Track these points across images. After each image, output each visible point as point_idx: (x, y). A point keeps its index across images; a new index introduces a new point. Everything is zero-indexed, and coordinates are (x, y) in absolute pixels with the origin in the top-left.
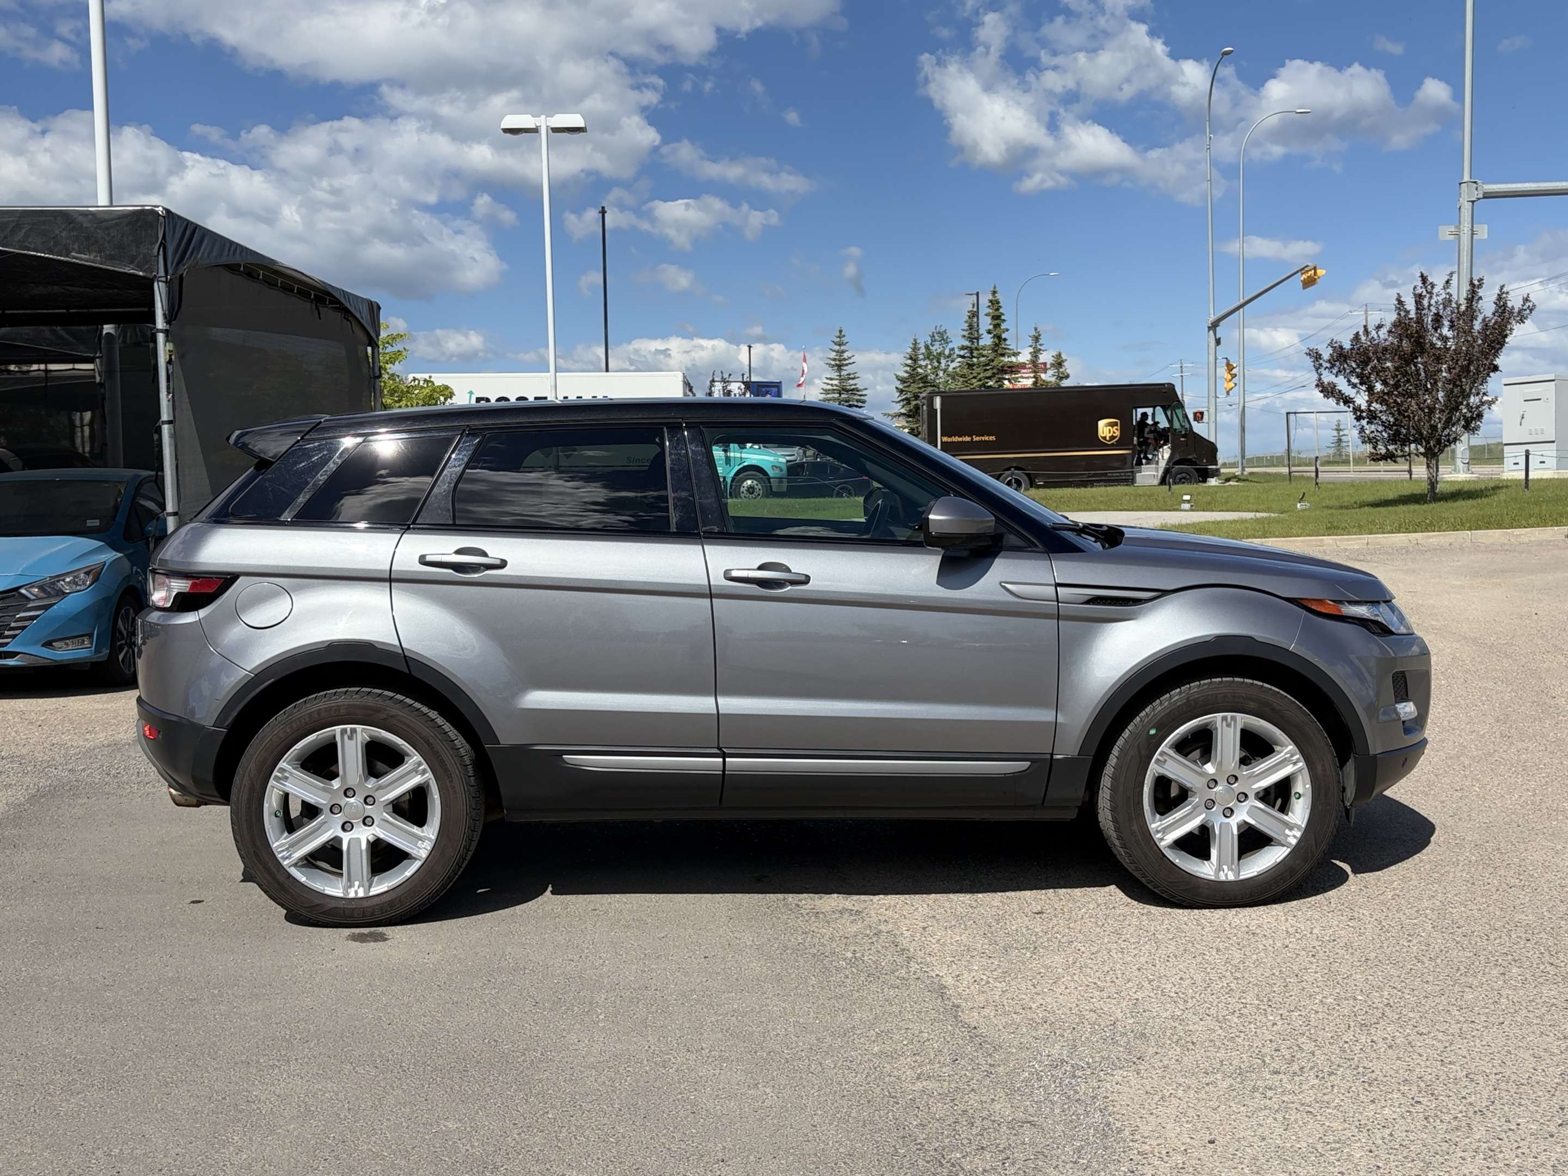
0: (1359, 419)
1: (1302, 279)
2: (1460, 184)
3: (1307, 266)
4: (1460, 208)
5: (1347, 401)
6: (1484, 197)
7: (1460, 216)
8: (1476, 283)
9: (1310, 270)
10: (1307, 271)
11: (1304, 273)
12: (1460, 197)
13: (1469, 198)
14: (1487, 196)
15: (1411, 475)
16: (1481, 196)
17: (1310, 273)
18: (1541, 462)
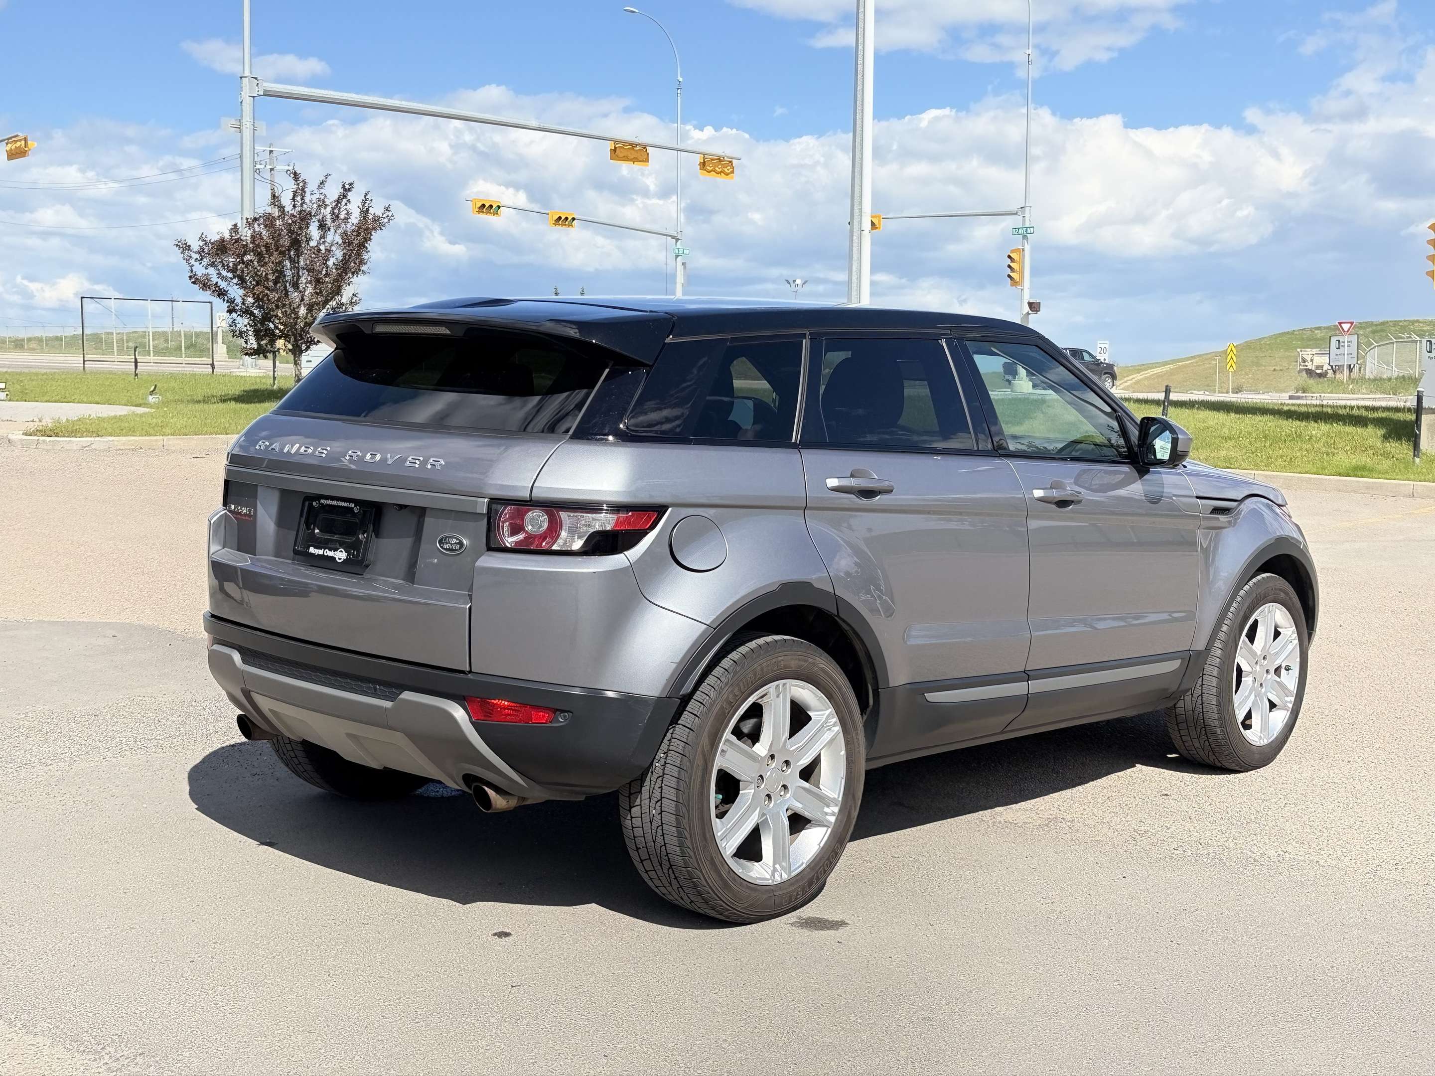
0: (230, 311)
1: (8, 149)
2: (241, 77)
3: (17, 136)
4: (241, 102)
5: (221, 293)
6: (265, 95)
7: (242, 110)
8: (347, 187)
9: (20, 141)
10: (16, 141)
11: (11, 143)
12: (242, 91)
13: (250, 93)
14: (267, 94)
15: (213, 368)
16: (261, 93)
17: (18, 144)
18: (308, 361)
